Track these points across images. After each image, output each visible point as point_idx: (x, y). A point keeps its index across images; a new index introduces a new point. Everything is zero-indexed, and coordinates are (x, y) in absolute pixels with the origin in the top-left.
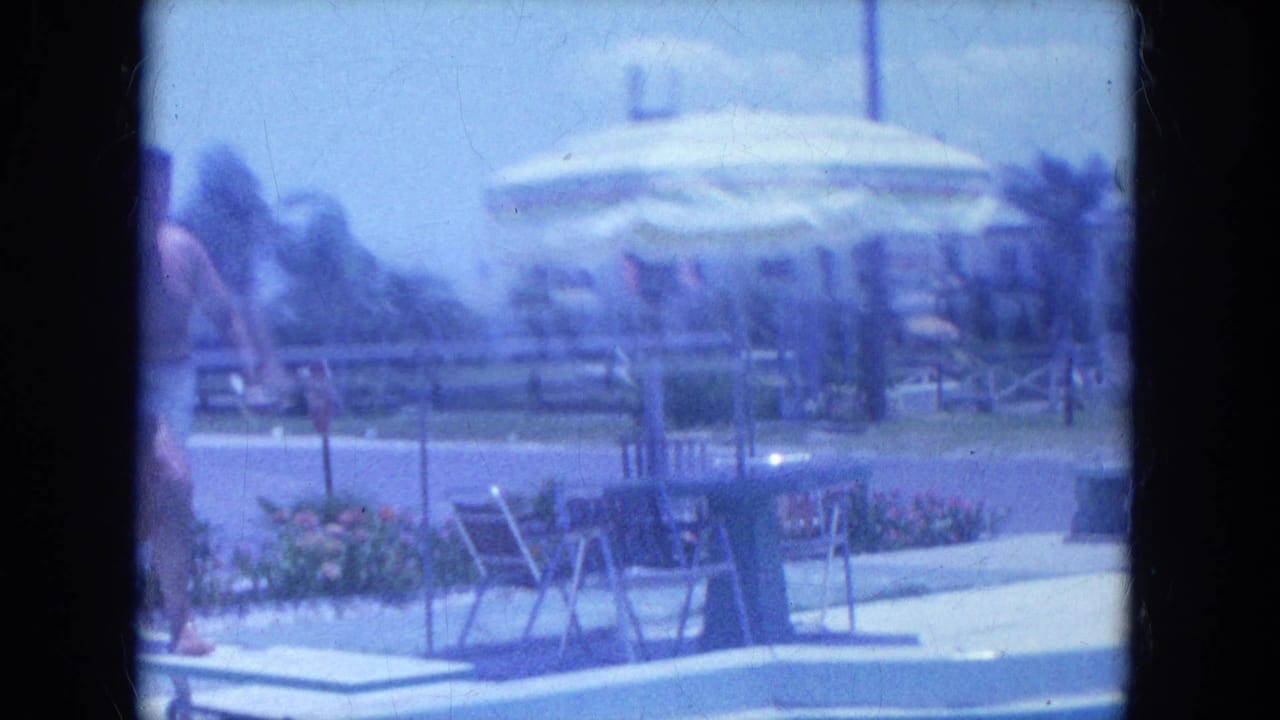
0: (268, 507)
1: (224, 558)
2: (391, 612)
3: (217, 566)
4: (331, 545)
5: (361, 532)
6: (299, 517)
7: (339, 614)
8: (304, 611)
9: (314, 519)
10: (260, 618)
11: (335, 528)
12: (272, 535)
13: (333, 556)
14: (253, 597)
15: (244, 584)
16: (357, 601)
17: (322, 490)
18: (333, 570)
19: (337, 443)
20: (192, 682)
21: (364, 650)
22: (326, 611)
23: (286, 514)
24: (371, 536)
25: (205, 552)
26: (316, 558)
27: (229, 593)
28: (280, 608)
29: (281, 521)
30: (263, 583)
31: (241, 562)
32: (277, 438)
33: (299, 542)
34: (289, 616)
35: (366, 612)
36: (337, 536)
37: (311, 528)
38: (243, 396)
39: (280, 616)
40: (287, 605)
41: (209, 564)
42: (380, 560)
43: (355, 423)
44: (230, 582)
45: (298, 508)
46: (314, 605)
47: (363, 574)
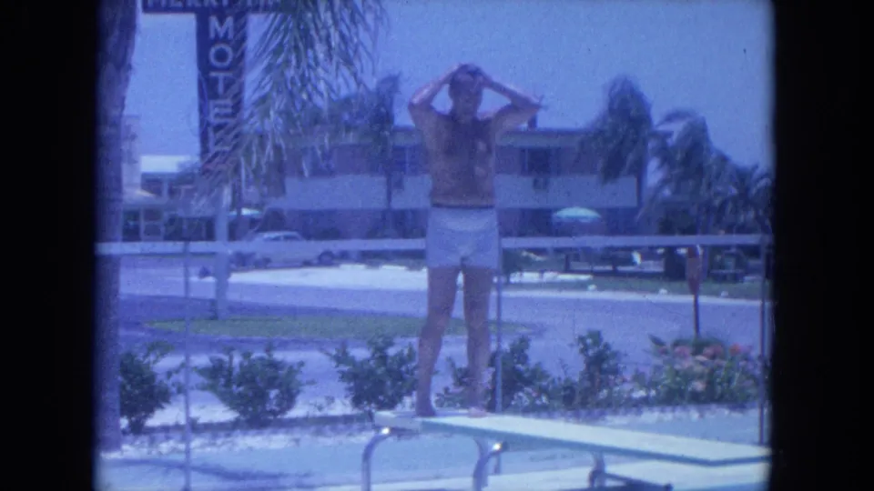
0: (657, 342)
1: (628, 375)
2: (737, 415)
3: (624, 381)
4: (698, 369)
5: (718, 361)
6: (677, 349)
7: (702, 416)
8: (679, 413)
9: (688, 350)
10: (650, 416)
11: (701, 358)
12: (658, 361)
13: (700, 377)
14: (646, 402)
15: (641, 393)
16: (714, 406)
17: (692, 332)
18: (699, 386)
19: (703, 300)
20: (606, 457)
21: (718, 439)
22: (694, 415)
23: (668, 346)
24: (725, 363)
25: (616, 372)
26: (688, 377)
27: (630, 399)
28: (663, 411)
29: (665, 352)
30: (653, 393)
31: (639, 378)
32: (664, 296)
33: (677, 367)
34: (668, 416)
35: (720, 415)
36: (702, 363)
37: (684, 357)
38: (641, 266)
39: (662, 415)
40: (669, 409)
41: (618, 381)
42: (730, 381)
43: (716, 286)
44: (632, 391)
45: (676, 344)
46: (684, 408)
47: (719, 389)
